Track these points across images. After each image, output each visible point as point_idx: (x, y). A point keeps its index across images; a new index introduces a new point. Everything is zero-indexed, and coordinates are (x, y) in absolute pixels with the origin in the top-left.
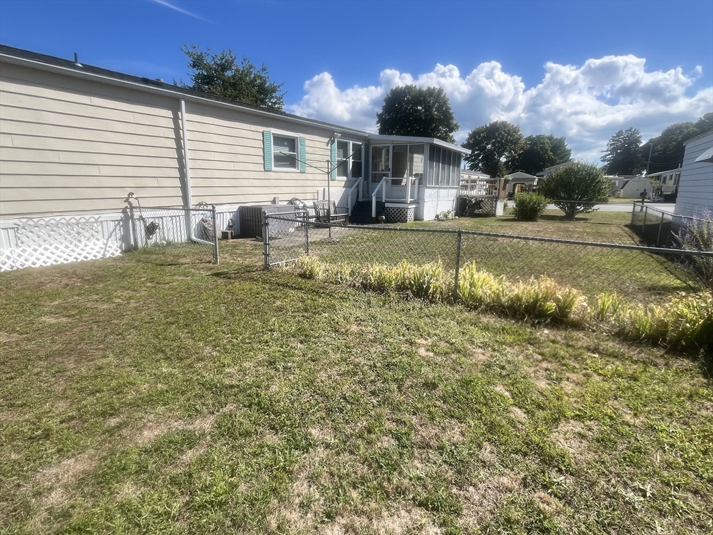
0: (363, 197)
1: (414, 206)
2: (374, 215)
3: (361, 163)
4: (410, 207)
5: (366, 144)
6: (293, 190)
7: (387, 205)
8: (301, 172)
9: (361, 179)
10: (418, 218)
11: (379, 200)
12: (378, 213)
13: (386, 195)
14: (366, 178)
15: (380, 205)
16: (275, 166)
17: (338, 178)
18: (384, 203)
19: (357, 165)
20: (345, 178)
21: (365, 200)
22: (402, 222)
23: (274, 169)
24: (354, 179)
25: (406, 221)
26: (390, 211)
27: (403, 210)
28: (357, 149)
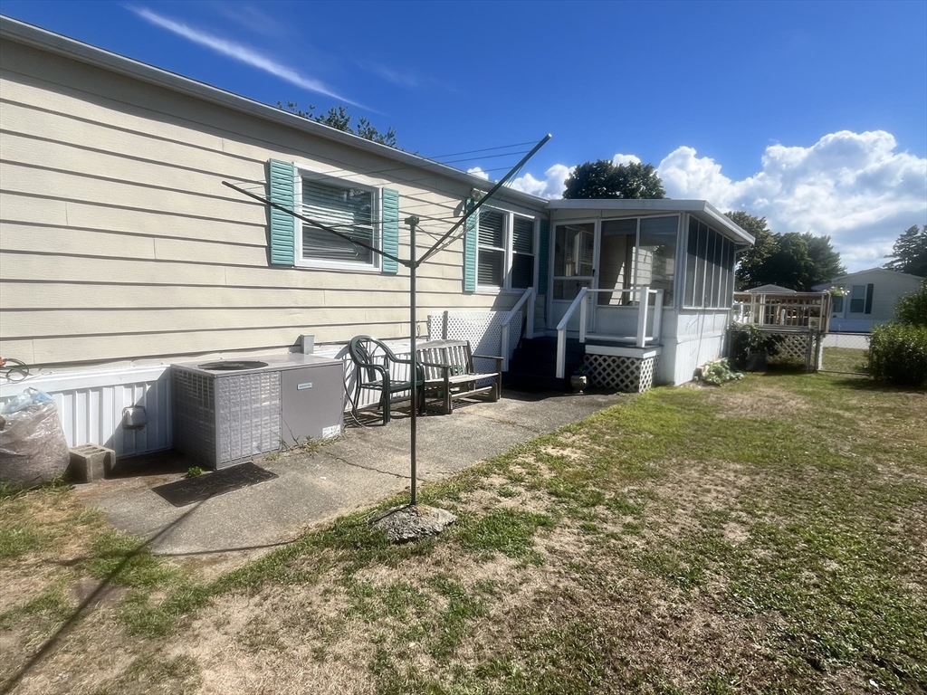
0: (535, 330)
1: (653, 353)
2: (560, 372)
3: (531, 259)
4: (646, 356)
5: (542, 221)
6: (359, 316)
7: (590, 349)
8: (383, 273)
9: (531, 292)
10: (661, 380)
11: (573, 336)
12: (571, 368)
13: (588, 325)
14: (543, 290)
15: (576, 350)
16: (306, 255)
17: (479, 288)
18: (584, 345)
19: (523, 263)
20: (496, 289)
21: (541, 334)
22: (626, 389)
23: (300, 260)
24: (517, 291)
25: (637, 388)
26: (596, 364)
27: (628, 362)
28: (523, 227)
